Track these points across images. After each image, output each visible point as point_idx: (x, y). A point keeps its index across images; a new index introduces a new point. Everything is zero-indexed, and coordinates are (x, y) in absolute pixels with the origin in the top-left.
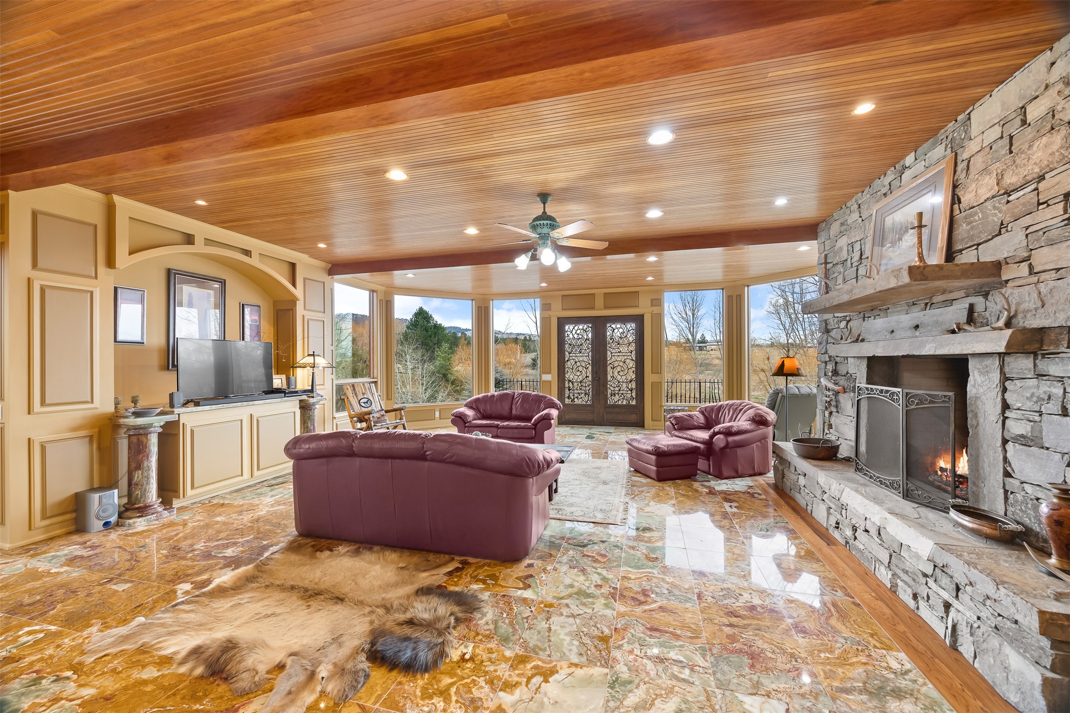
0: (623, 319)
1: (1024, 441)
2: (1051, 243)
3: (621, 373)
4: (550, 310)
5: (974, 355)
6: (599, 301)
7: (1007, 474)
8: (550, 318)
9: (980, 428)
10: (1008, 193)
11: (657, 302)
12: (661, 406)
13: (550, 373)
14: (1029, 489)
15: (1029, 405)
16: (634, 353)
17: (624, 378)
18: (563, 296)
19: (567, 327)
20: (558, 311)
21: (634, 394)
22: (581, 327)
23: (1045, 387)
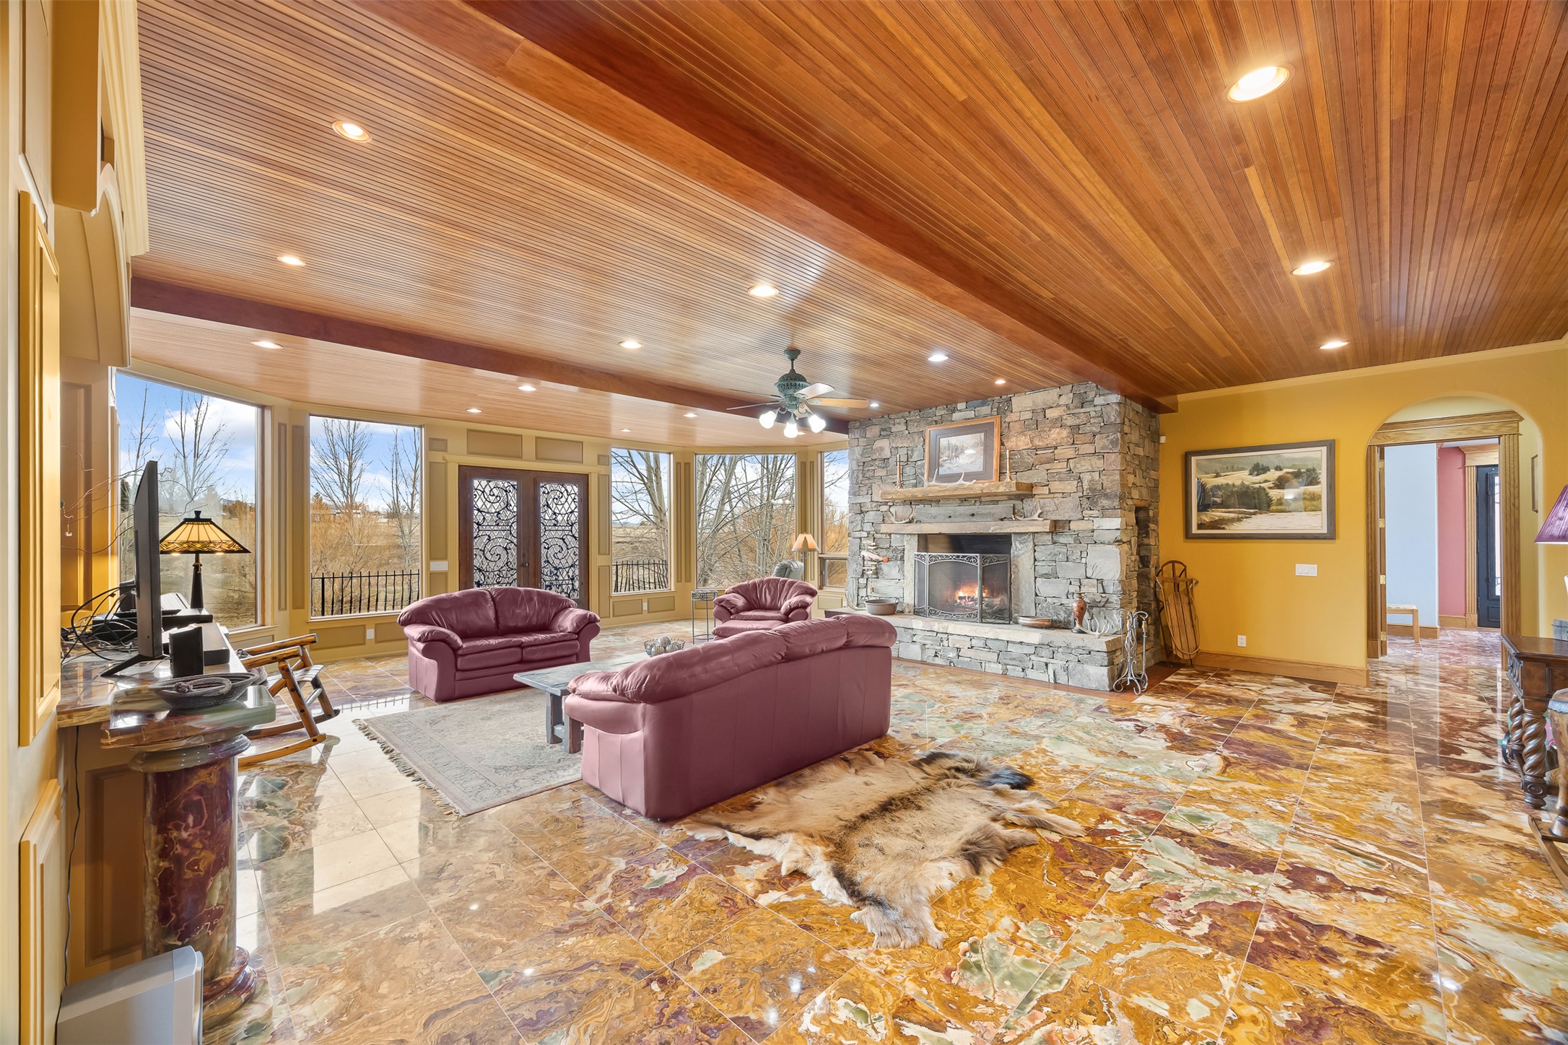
0: (561, 478)
1: (1046, 576)
2: (1061, 480)
3: (560, 556)
4: (445, 450)
5: (1015, 533)
6: (529, 448)
7: (1036, 595)
8: (446, 464)
9: (1020, 574)
10: (1036, 449)
11: (604, 460)
12: (610, 597)
13: (445, 558)
14: (1049, 600)
15: (1049, 558)
16: (576, 526)
17: (563, 561)
18: (469, 431)
19: (476, 483)
20: (459, 455)
21: (577, 584)
22: (500, 484)
23: (1057, 549)
